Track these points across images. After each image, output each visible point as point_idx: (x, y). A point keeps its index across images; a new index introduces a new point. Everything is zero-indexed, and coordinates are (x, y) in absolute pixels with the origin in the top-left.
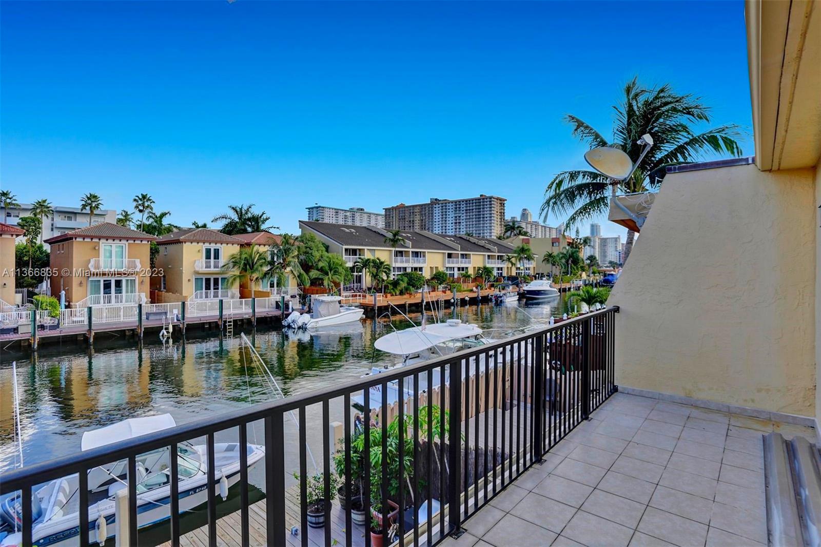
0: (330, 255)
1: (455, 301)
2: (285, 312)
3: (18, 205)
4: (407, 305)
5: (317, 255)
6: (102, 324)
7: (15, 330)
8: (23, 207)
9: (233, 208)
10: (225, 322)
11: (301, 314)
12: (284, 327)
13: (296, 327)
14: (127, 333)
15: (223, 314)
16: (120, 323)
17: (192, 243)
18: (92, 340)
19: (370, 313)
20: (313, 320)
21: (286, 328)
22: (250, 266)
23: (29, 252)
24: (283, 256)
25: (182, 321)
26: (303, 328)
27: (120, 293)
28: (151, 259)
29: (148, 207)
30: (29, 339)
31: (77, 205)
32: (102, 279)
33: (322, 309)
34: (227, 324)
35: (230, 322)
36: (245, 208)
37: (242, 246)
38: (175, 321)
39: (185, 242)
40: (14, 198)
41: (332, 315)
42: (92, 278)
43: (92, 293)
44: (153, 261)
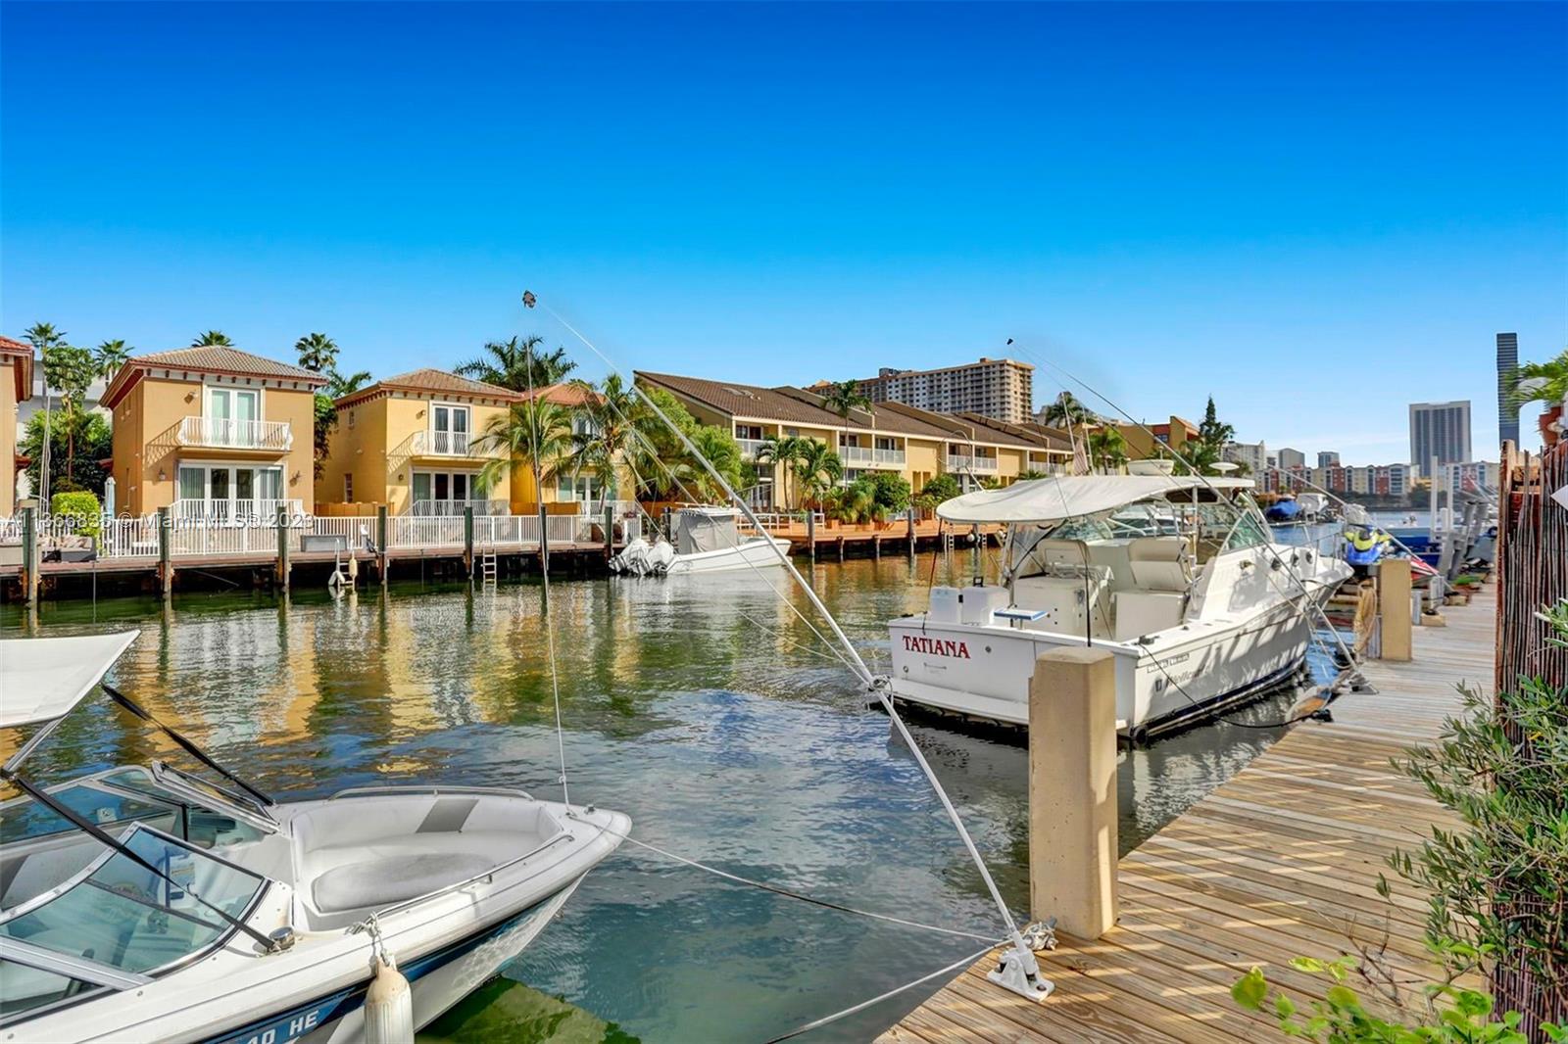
0: (705, 432)
1: (976, 539)
2: (614, 545)
4: (879, 541)
9: (495, 349)
10: (479, 559)
11: (651, 543)
12: (615, 573)
13: (642, 572)
14: (256, 580)
15: (474, 545)
16: (241, 554)
17: (406, 393)
18: (168, 585)
19: (801, 552)
20: (678, 558)
21: (619, 576)
24: (606, 423)
26: (658, 573)
27: (249, 497)
28: (316, 432)
29: (325, 360)
32: (208, 466)
34: (484, 564)
35: (492, 560)
36: (520, 346)
38: (364, 551)
39: (391, 393)
40: (61, 339)
41: (720, 548)
42: (186, 464)
43: (184, 496)
44: (323, 439)
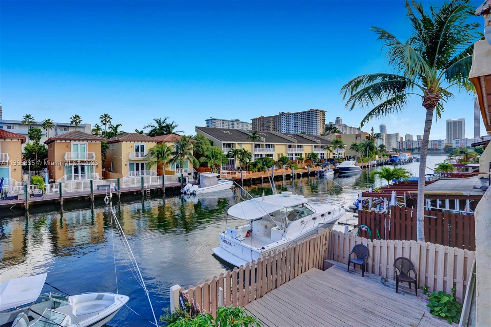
0: (213, 147)
1: (293, 175)
2: (183, 184)
3: (35, 122)
4: (262, 178)
5: (205, 147)
6: (71, 193)
7: (16, 197)
8: (38, 124)
9: (156, 120)
10: (145, 191)
11: (193, 185)
12: (182, 193)
13: (189, 193)
14: (86, 198)
15: (144, 186)
16: (81, 192)
17: (127, 142)
18: (62, 203)
20: (200, 189)
21: (183, 194)
22: (161, 155)
23: (35, 149)
24: (182, 148)
25: (118, 191)
26: (193, 194)
27: (84, 173)
28: (102, 152)
29: (108, 121)
30: (23, 203)
31: (68, 121)
32: (73, 165)
33: (205, 182)
34: (147, 192)
35: (149, 191)
36: (162, 120)
37: (158, 143)
38: (114, 190)
39: (123, 141)
40: (33, 119)
41: (212, 185)
43: (67, 174)
44: (105, 154)
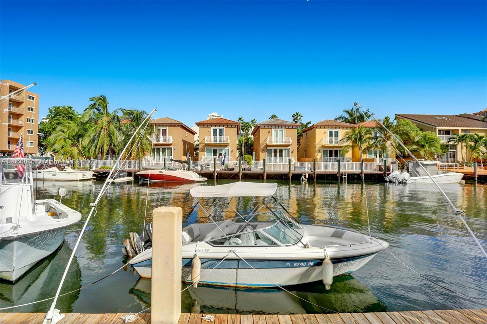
2: (387, 173)
7: (233, 169)
10: (342, 175)
12: (387, 182)
13: (397, 182)
14: (284, 177)
15: (341, 171)
16: (280, 171)
17: (321, 127)
20: (412, 178)
25: (314, 172)
26: (403, 183)
27: (282, 157)
28: (298, 139)
29: (299, 119)
30: (238, 174)
32: (273, 149)
34: (343, 177)
35: (345, 175)
36: (355, 109)
38: (310, 171)
39: (317, 127)
40: (244, 120)
41: (430, 175)
42: (268, 148)
43: (268, 156)
44: (299, 141)
